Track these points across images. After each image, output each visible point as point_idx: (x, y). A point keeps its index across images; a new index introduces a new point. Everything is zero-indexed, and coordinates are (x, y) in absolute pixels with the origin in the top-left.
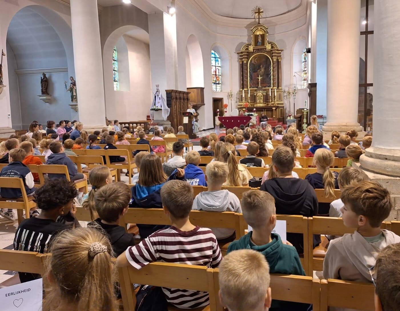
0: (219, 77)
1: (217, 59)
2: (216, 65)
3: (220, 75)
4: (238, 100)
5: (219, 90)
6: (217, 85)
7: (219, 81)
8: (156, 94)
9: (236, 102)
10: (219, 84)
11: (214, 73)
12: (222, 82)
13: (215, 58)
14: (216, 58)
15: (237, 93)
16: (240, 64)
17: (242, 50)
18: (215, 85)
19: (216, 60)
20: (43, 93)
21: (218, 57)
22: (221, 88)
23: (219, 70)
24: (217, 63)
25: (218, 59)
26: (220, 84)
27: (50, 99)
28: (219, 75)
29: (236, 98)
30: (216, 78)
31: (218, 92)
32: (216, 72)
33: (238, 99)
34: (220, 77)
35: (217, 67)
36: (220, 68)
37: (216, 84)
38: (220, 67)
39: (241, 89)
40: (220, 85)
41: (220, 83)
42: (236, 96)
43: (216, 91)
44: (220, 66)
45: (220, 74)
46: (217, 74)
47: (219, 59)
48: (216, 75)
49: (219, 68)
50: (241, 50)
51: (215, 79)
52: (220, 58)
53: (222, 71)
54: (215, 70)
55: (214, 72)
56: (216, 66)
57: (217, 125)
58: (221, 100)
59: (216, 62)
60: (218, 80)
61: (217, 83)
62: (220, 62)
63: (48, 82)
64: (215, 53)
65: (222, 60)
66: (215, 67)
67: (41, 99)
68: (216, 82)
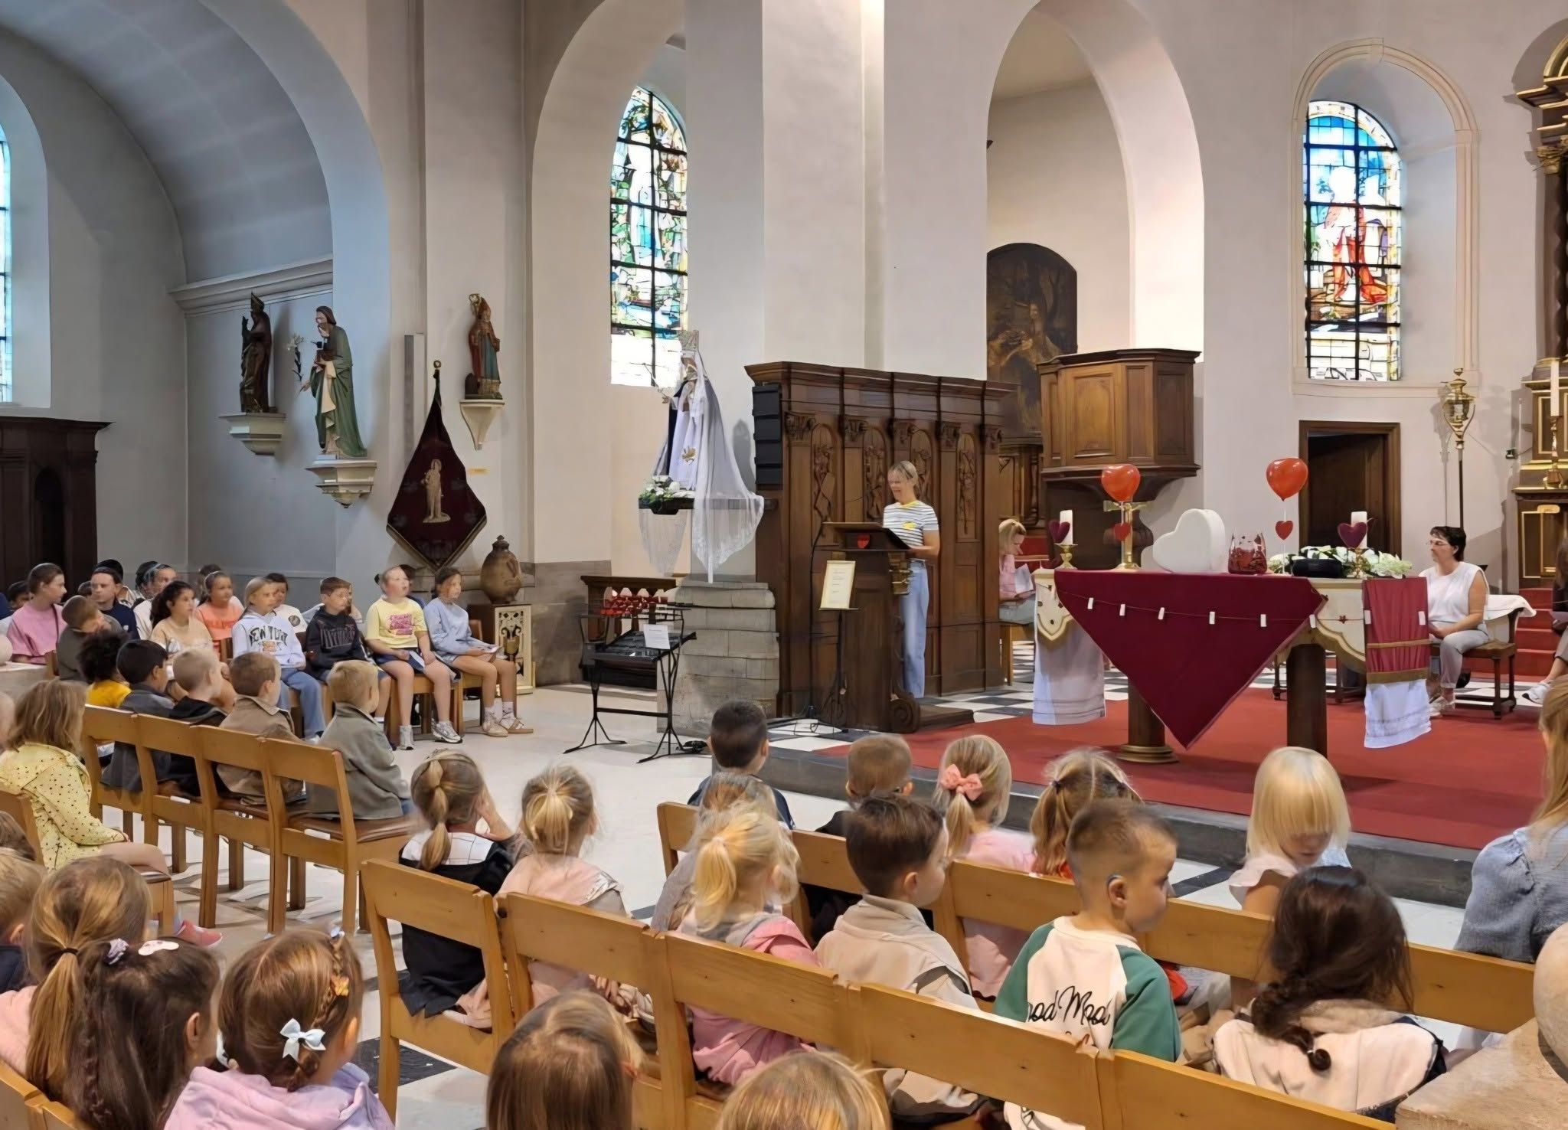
0: (1384, 278)
1: (1373, 155)
2: (1362, 201)
3: (1396, 267)
4: (1523, 442)
5: (1382, 368)
6: (1363, 336)
7: (1385, 306)
8: (678, 395)
9: (1512, 454)
10: (1381, 325)
11: (1345, 256)
12: (1405, 313)
13: (1356, 149)
14: (1367, 149)
15: (1518, 385)
16: (1549, 176)
17: (1554, 73)
18: (1352, 335)
19: (1362, 164)
20: (247, 404)
21: (1381, 139)
22: (1401, 356)
23: (1384, 230)
24: (1371, 184)
25: (1385, 154)
26: (1396, 325)
27: (279, 436)
28: (1383, 266)
29: (1514, 422)
30: (1359, 288)
31: (1373, 385)
32: (1357, 245)
33: (1527, 428)
34: (1394, 277)
35: (1368, 215)
36: (1394, 219)
37: (1358, 327)
38: (1398, 209)
39: (1548, 355)
40: (1394, 334)
41: (1392, 319)
42: (1508, 411)
43: (1352, 374)
44: (1398, 205)
45: (1394, 258)
46: (1371, 256)
47: (1390, 160)
48: (1358, 266)
49: (1383, 216)
50: (1547, 73)
51: (1350, 295)
52: (1394, 150)
53: (1407, 234)
54: (1353, 234)
55: (1345, 249)
56: (1357, 207)
57: (1052, 638)
58: (1385, 437)
59: (1359, 181)
60: (1373, 299)
61: (1363, 318)
62: (1394, 181)
63: (267, 347)
64: (1362, 115)
65: (1409, 163)
66: (1353, 211)
67: (236, 436)
68: (1357, 315)
